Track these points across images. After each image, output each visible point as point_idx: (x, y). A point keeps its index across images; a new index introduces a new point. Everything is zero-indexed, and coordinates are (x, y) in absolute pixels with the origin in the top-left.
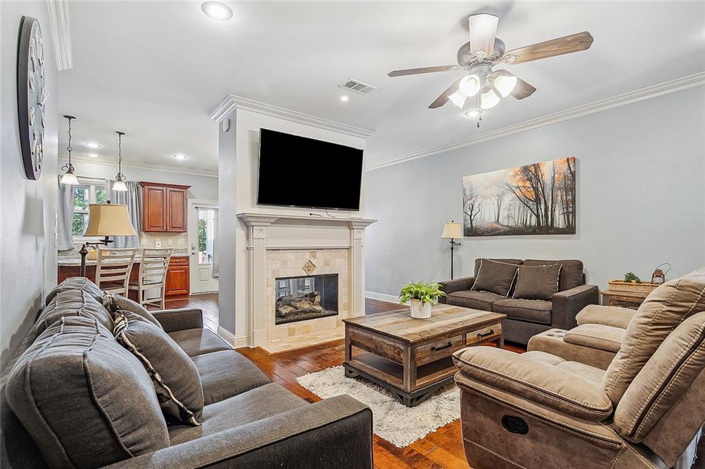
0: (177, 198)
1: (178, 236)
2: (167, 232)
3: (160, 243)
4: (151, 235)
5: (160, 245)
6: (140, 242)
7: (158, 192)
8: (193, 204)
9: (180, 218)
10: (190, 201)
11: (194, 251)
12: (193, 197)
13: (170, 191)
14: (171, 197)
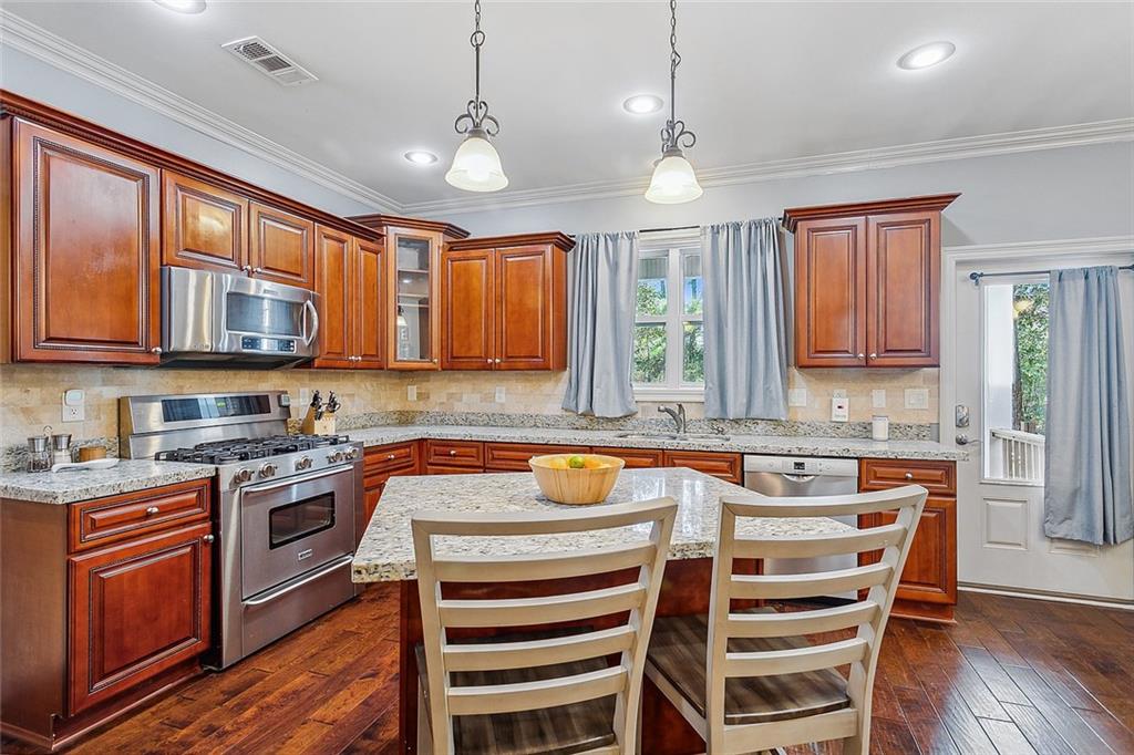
0: (902, 245)
1: (906, 380)
2: (867, 366)
3: (845, 402)
4: (820, 378)
5: (845, 411)
6: (786, 398)
7: (837, 236)
8: (959, 263)
9: (917, 317)
10: (949, 257)
11: (963, 434)
12: (962, 240)
13: (880, 225)
14: (882, 248)
